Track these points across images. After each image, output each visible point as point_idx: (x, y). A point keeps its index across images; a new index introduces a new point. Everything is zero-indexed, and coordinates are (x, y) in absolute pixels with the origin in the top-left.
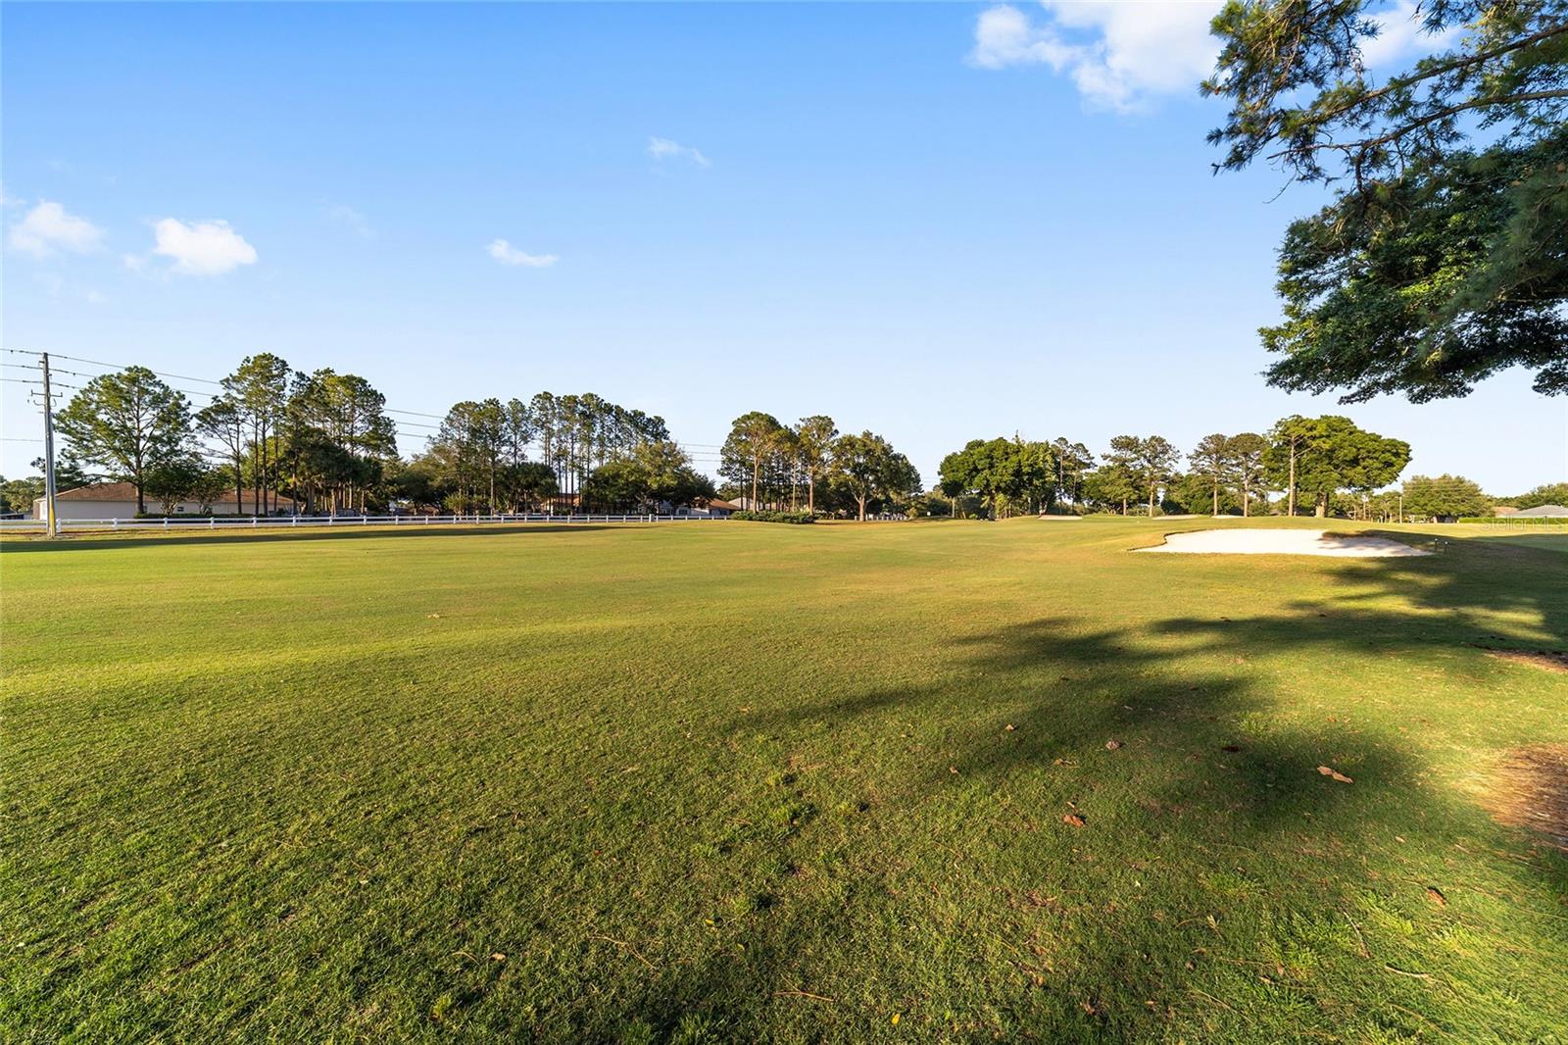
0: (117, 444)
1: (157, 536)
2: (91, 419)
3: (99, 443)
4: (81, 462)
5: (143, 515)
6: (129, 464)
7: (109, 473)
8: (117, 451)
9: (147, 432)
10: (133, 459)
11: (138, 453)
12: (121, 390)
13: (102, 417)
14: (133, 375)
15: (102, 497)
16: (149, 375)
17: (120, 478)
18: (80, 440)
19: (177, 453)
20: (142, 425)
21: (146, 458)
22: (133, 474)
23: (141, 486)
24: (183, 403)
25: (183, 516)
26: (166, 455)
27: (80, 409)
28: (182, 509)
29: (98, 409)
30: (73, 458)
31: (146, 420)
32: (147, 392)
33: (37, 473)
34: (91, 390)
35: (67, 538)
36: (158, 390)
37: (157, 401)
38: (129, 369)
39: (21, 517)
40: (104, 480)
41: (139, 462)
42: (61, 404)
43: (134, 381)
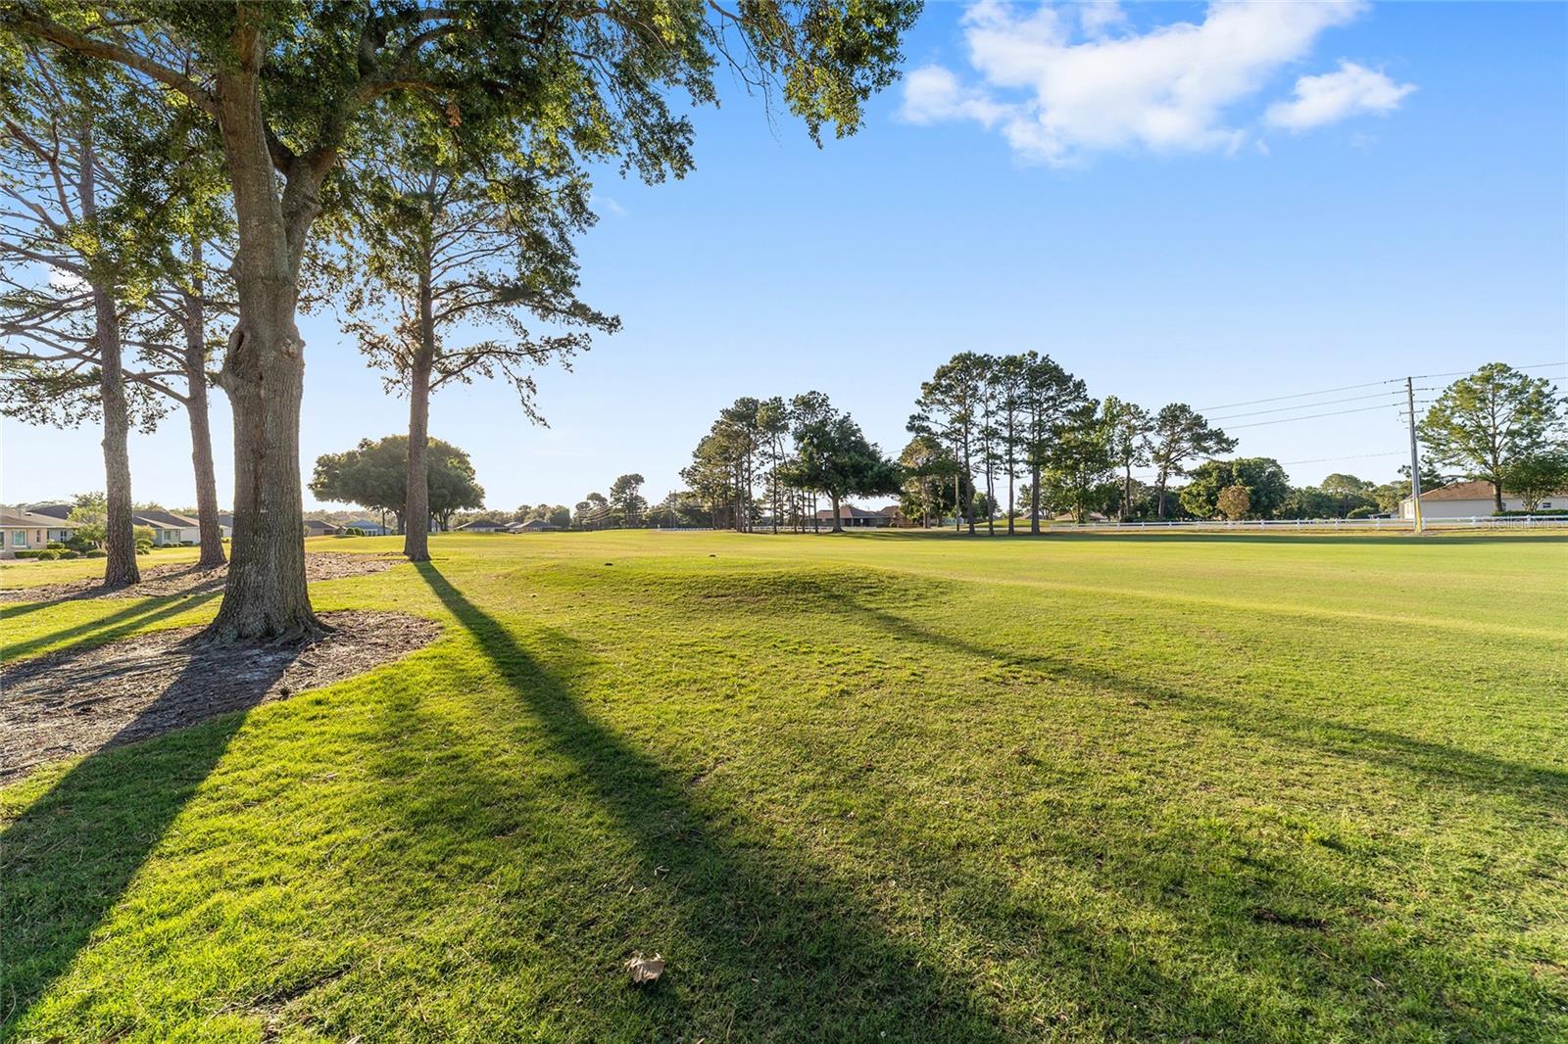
0: (1472, 444)
1: (1519, 534)
2: (1447, 424)
3: (1453, 446)
4: (1438, 466)
5: (1502, 512)
6: (1485, 463)
7: (1464, 473)
8: (1472, 451)
9: (1503, 428)
10: (1489, 458)
11: (1494, 451)
12: (1475, 391)
13: (1456, 421)
14: (1487, 373)
15: (1459, 497)
16: (1504, 369)
17: (1476, 478)
18: (1437, 445)
19: (1538, 445)
20: (1497, 422)
21: (1504, 454)
22: (1488, 472)
23: (1498, 484)
24: (1546, 390)
25: (1551, 513)
26: (1526, 448)
27: (1437, 418)
28: (1549, 505)
29: (1453, 414)
30: (1430, 463)
31: (1503, 416)
32: (1503, 386)
33: (1403, 478)
34: (1446, 397)
35: (1430, 534)
36: (1515, 382)
37: (1514, 393)
38: (1483, 369)
39: (1388, 516)
40: (1460, 480)
41: (1495, 460)
42: (1422, 416)
43: (1487, 379)
